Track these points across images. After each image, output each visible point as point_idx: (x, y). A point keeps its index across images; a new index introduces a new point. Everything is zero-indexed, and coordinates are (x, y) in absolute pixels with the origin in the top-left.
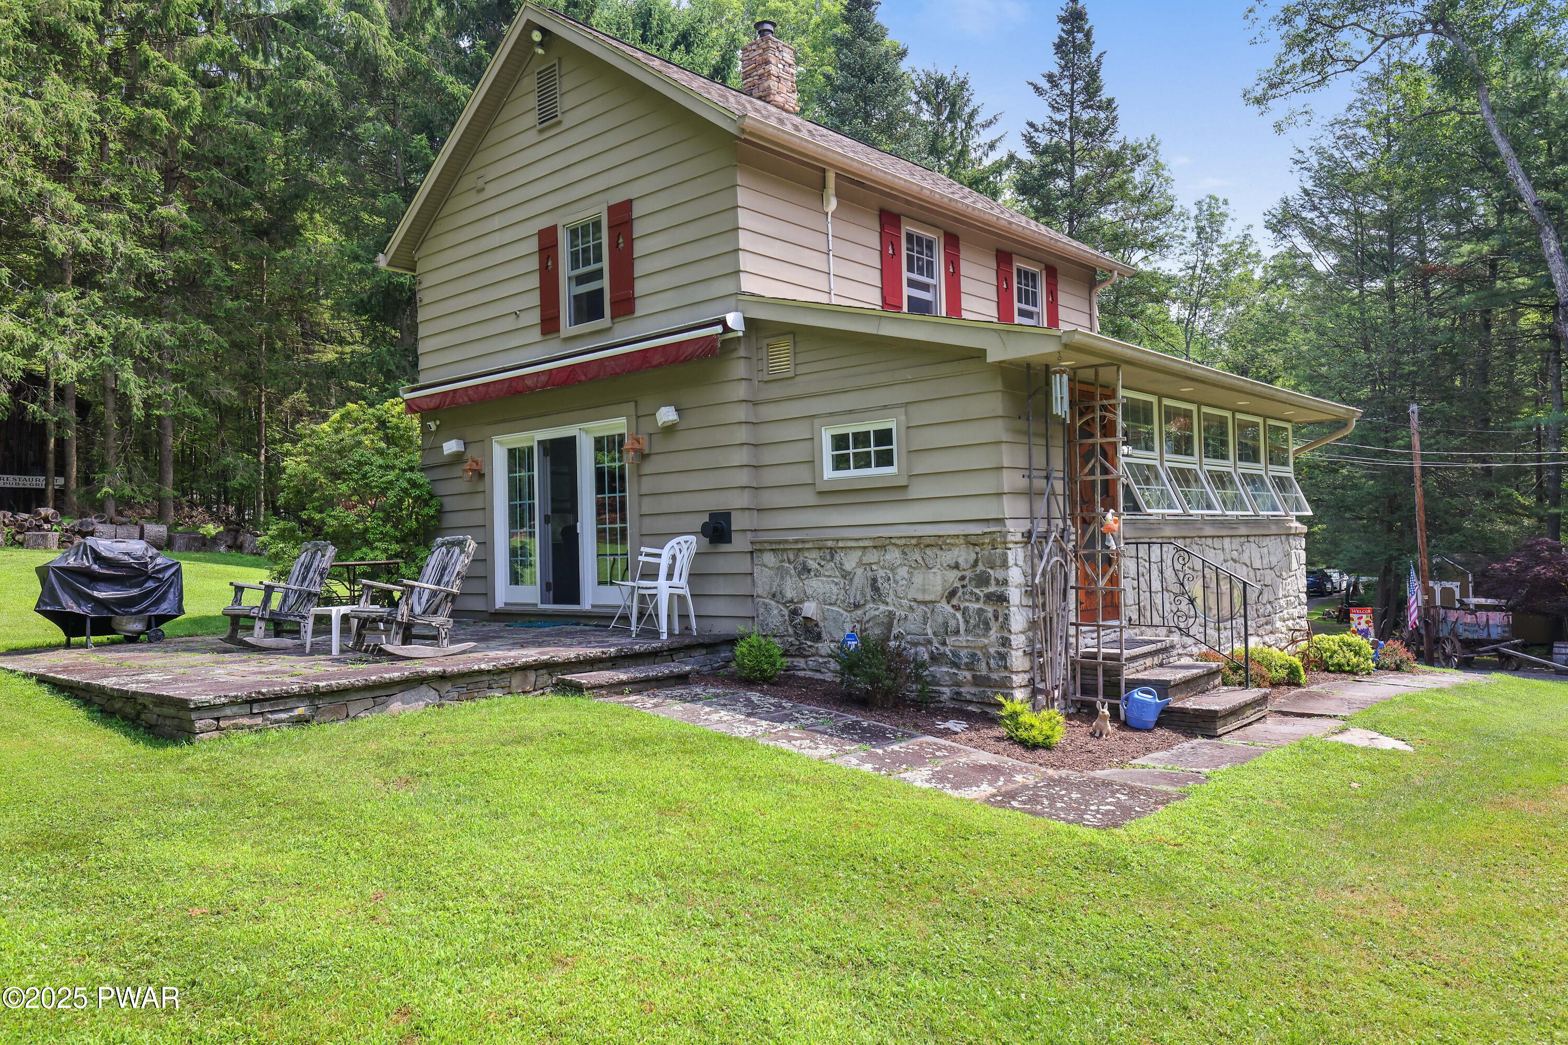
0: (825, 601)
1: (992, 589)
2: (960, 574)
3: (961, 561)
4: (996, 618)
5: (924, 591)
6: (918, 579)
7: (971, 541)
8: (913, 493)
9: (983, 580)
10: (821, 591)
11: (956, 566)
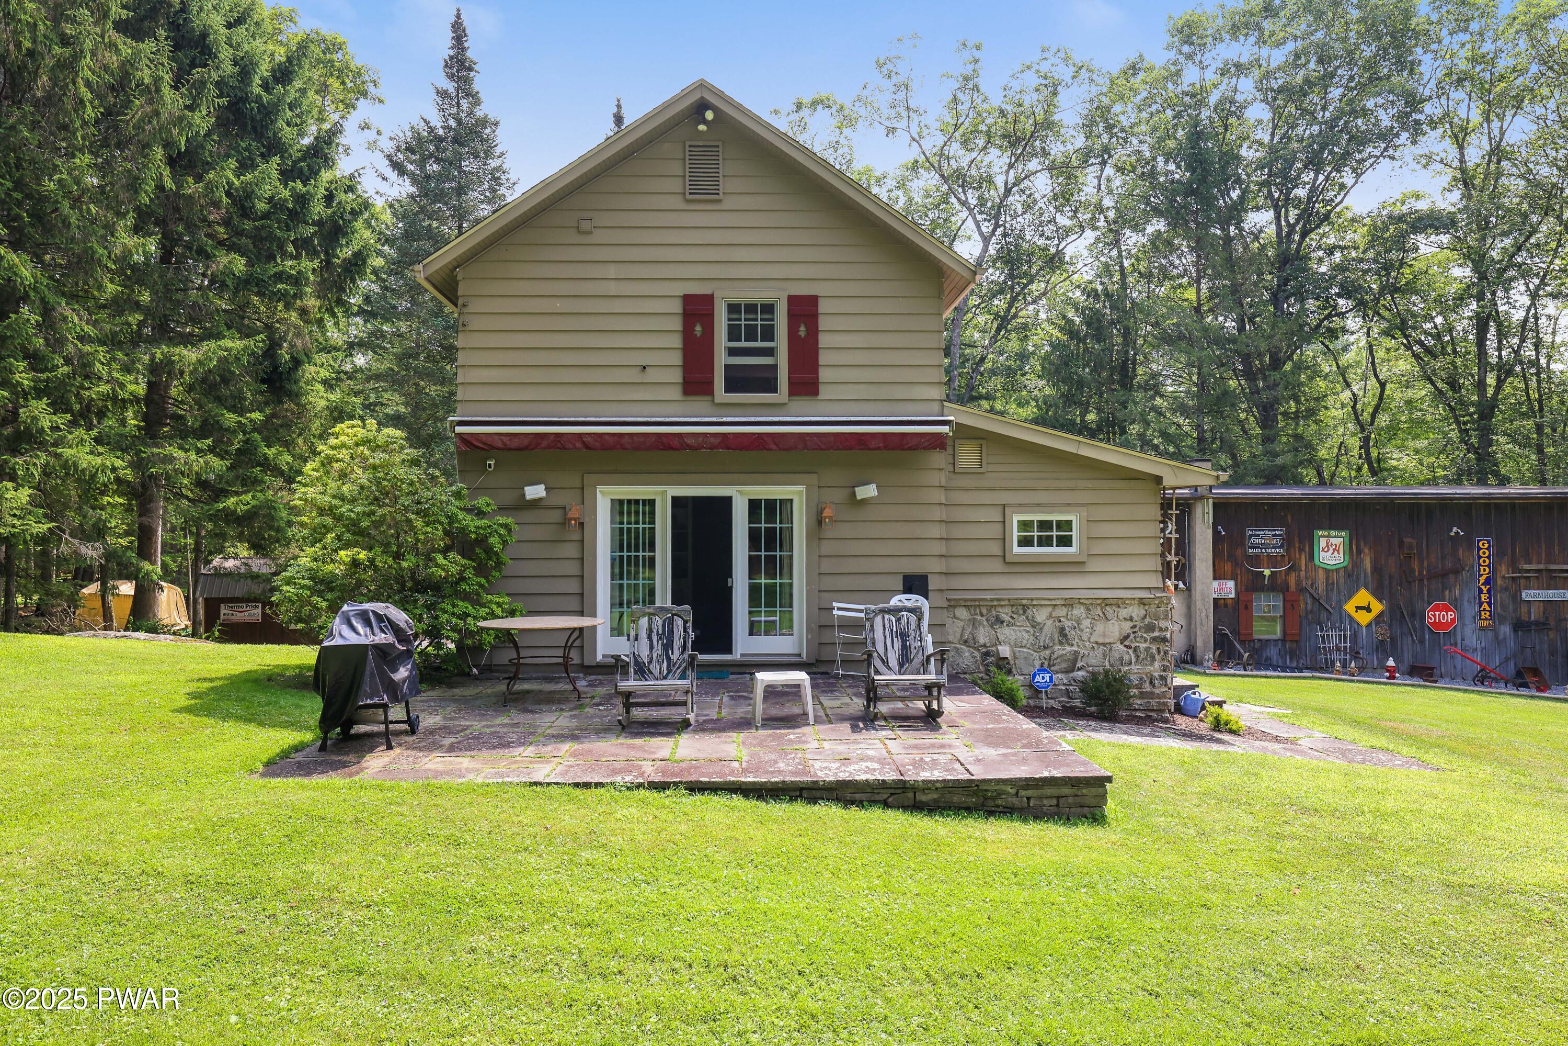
0: (1016, 645)
1: (1156, 634)
2: (1132, 624)
3: (1134, 615)
4: (1159, 653)
5: (1104, 636)
6: (1100, 627)
7: (1142, 602)
8: (1090, 567)
9: (1150, 628)
10: (1013, 638)
11: (1131, 619)
